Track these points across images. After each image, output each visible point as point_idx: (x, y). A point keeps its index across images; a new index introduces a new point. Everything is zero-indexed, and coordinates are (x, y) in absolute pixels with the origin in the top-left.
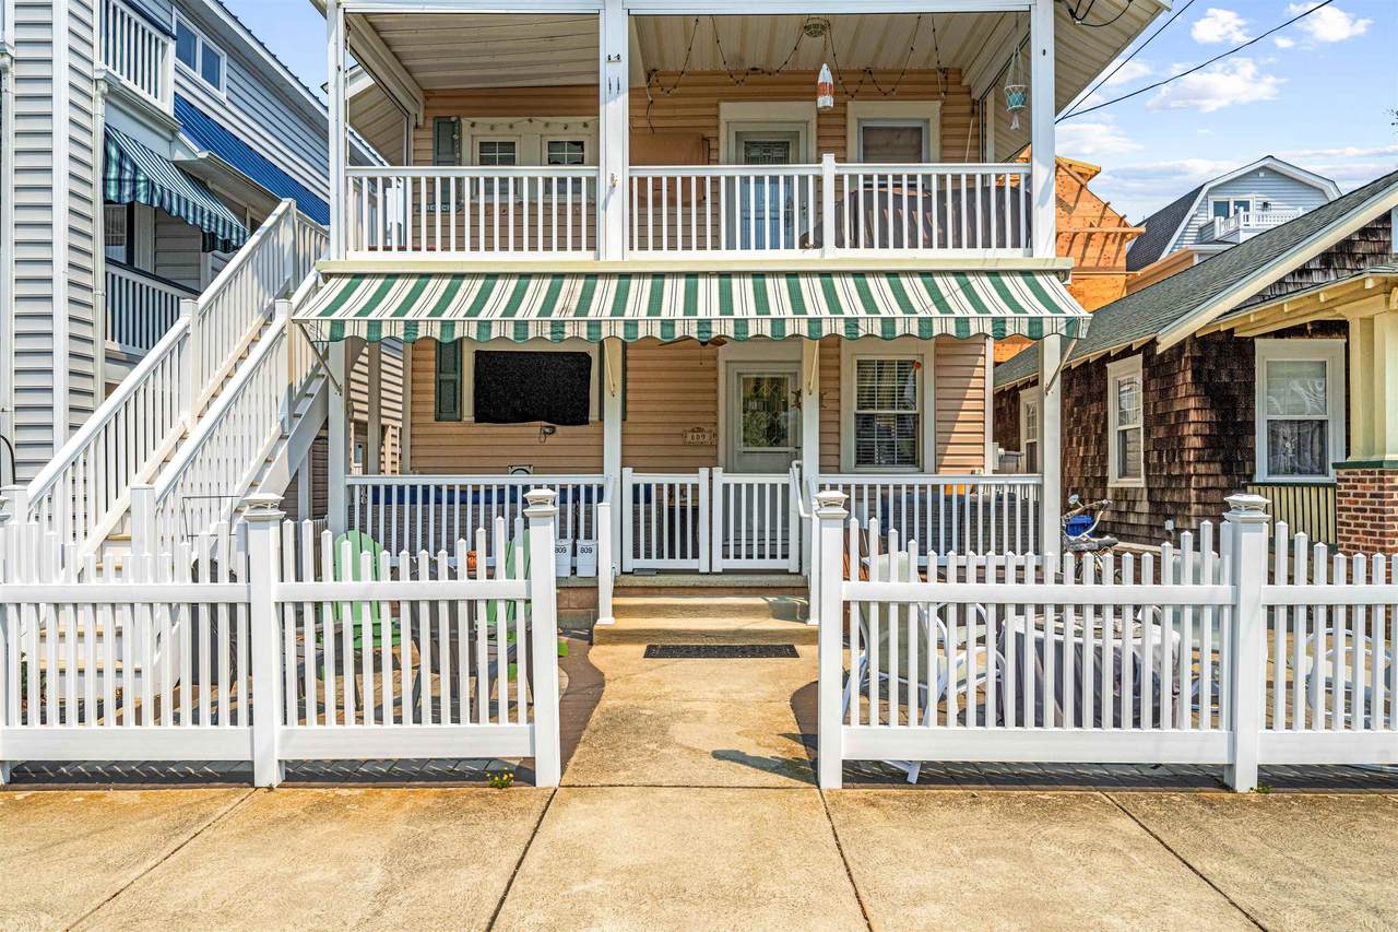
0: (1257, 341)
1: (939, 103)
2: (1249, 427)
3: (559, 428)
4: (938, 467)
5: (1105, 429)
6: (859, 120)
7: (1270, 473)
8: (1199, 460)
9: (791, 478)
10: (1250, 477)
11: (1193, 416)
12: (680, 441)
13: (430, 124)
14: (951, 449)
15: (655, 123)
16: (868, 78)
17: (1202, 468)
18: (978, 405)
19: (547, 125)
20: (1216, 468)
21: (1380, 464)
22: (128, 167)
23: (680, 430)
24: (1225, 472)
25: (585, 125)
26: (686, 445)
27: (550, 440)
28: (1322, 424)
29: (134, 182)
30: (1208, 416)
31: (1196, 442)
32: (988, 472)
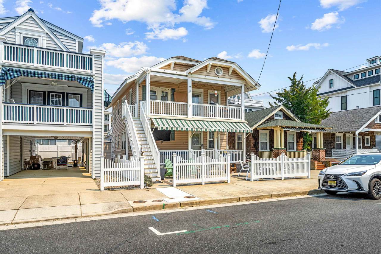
0: (260, 130)
1: (220, 92)
2: (259, 142)
3: (164, 142)
4: (220, 148)
5: (235, 142)
6: (210, 93)
7: (261, 149)
8: (253, 148)
9: (213, 151)
10: (259, 150)
11: (252, 141)
12: (183, 144)
13: (142, 86)
14: (222, 146)
15: (180, 90)
16: (210, 86)
17: (253, 149)
18: (226, 139)
19: (162, 89)
20: (255, 149)
21: (278, 149)
22: (107, 95)
23: (183, 142)
24: (256, 149)
25: (168, 89)
26: (184, 145)
27: (162, 143)
28: (267, 142)
29: (109, 98)
30: (254, 141)
31: (252, 145)
32: (227, 149)
